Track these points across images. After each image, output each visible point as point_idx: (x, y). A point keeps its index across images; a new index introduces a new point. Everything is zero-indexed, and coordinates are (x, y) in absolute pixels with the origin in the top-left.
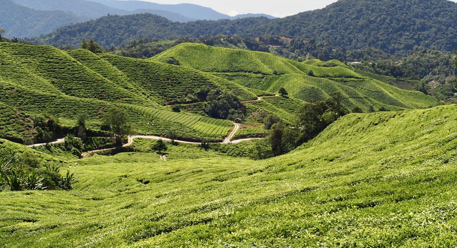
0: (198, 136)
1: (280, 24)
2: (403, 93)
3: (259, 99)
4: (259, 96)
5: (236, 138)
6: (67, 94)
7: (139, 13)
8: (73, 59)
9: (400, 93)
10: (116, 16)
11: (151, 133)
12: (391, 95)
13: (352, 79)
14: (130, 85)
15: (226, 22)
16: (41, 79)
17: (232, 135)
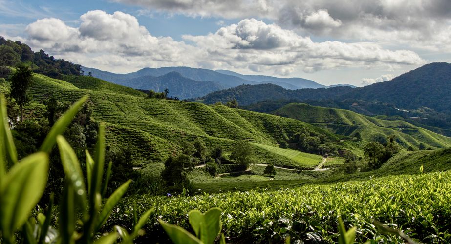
0: (297, 165)
1: (360, 91)
2: (446, 139)
3: (342, 141)
4: (341, 139)
5: (323, 167)
6: (210, 135)
7: (264, 83)
8: (215, 112)
9: (444, 139)
10: (248, 85)
11: (265, 162)
12: (437, 141)
13: (409, 129)
14: (253, 130)
15: (322, 90)
16: (192, 124)
17: (321, 165)
